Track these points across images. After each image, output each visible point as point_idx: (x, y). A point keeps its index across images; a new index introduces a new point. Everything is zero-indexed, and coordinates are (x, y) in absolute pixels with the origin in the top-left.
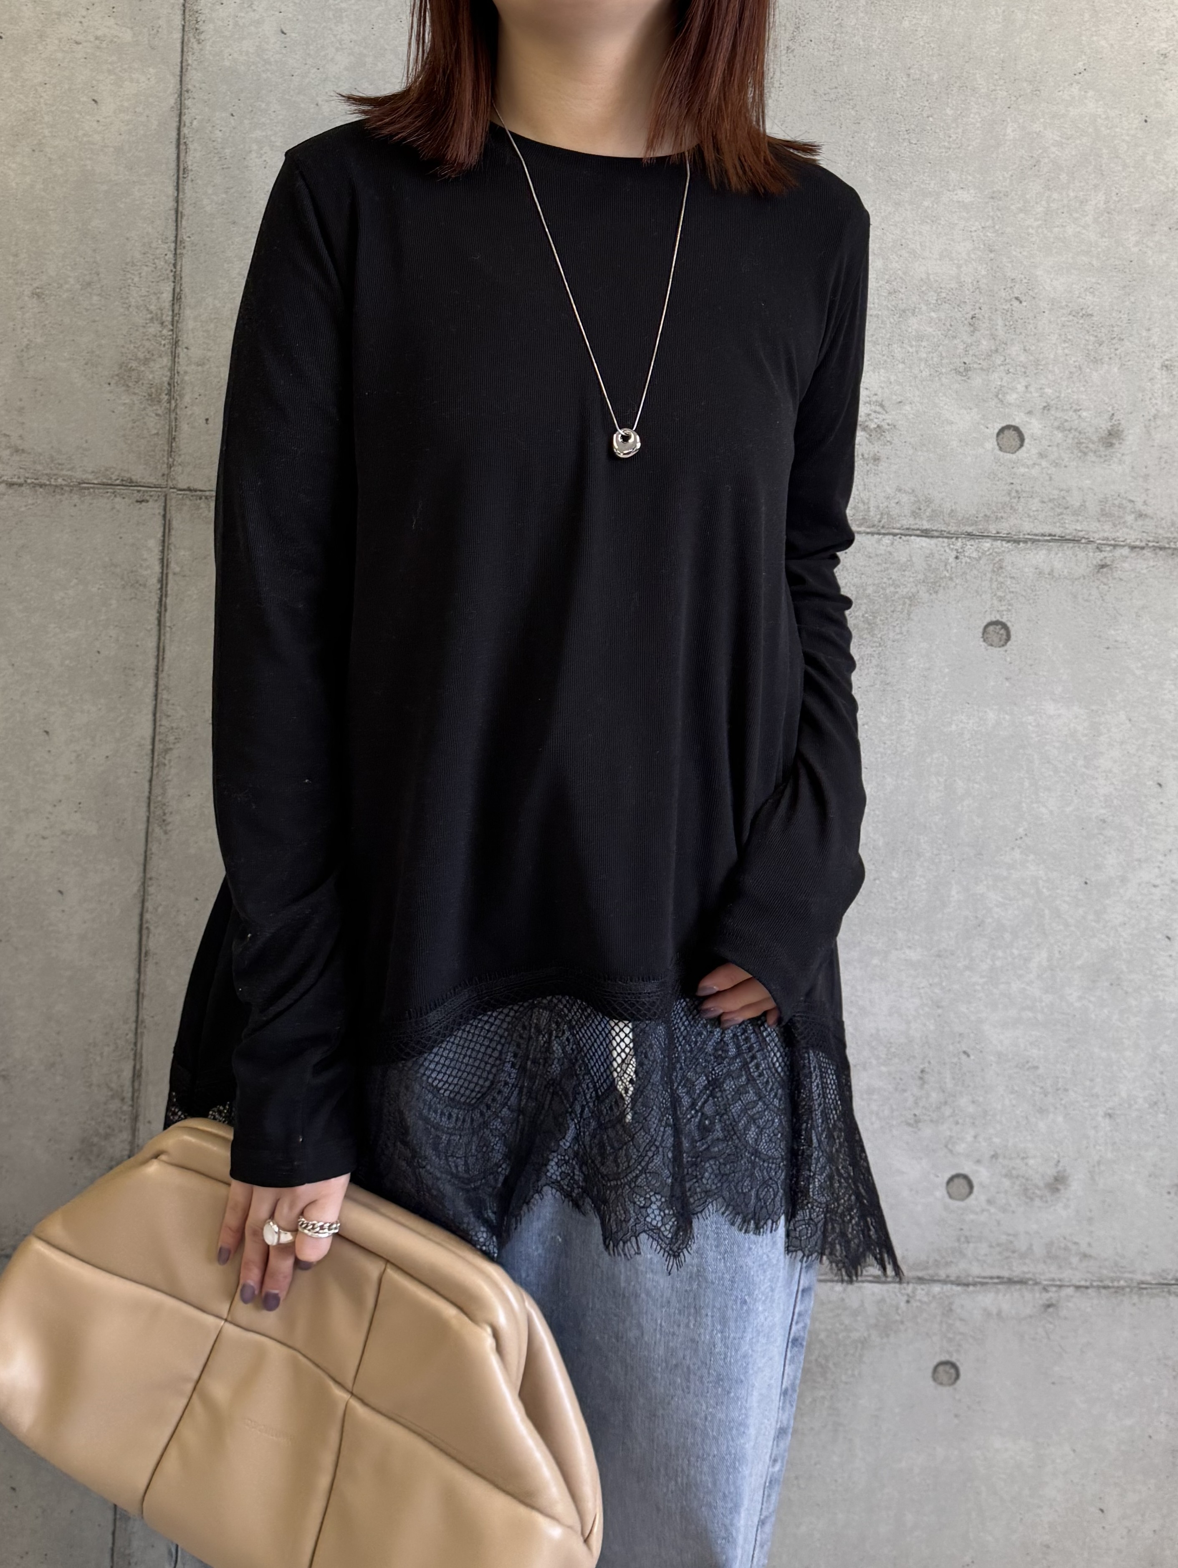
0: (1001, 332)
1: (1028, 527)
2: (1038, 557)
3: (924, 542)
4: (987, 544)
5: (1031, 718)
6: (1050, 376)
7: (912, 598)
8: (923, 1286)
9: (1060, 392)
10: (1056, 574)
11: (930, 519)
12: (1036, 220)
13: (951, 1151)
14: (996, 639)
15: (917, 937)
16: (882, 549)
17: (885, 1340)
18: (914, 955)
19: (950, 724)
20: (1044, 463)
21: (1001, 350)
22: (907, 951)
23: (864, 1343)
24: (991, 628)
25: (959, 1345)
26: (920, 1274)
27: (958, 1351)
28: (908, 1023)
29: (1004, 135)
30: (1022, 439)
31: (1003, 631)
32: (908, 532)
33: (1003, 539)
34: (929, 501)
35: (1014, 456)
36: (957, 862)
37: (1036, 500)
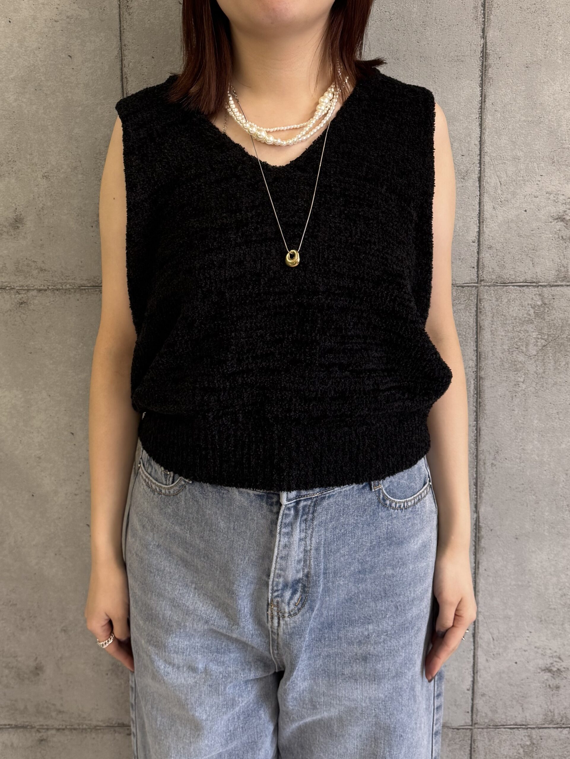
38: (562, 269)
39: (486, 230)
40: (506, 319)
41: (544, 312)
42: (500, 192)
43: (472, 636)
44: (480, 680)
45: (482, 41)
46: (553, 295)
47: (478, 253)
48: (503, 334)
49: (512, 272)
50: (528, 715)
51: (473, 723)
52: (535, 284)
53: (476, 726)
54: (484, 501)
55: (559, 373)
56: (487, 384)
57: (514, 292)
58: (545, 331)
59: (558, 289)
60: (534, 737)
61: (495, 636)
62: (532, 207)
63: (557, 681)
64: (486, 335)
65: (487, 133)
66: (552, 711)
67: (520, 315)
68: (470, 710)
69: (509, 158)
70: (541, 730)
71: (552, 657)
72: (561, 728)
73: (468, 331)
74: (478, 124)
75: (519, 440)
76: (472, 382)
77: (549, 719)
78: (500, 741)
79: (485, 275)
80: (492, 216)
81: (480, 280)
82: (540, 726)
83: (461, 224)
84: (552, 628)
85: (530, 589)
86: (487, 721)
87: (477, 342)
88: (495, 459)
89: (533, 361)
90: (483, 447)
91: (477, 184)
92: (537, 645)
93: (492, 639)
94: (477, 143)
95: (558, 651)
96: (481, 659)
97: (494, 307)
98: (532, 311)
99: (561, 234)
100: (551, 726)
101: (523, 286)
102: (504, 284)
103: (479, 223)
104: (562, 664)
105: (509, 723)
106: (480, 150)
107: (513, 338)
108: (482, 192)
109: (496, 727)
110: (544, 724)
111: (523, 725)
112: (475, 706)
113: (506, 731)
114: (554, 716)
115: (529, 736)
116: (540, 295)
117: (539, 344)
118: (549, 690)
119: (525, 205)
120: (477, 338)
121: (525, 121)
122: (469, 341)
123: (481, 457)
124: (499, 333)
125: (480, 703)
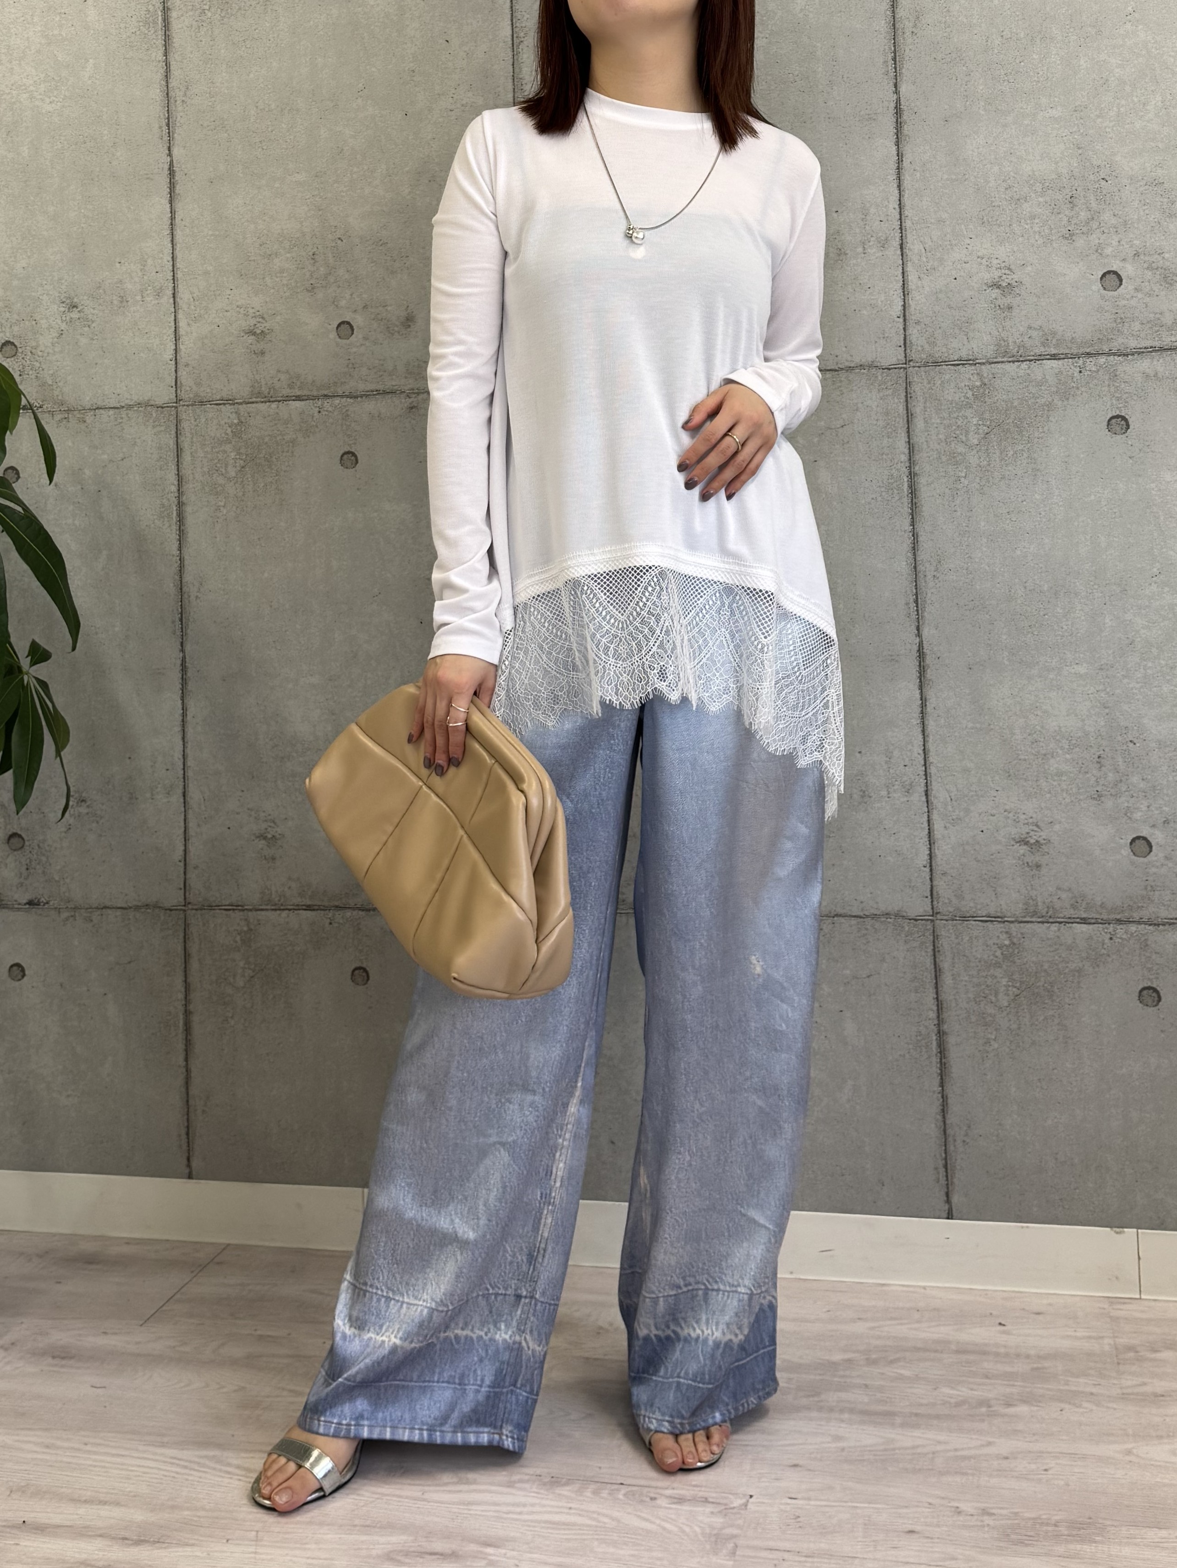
0: (1094, 205)
1: (1133, 344)
2: (1145, 364)
3: (1054, 363)
4: (1102, 360)
5: (1153, 485)
6: (1136, 231)
7: (1050, 406)
8: (1121, 926)
9: (1146, 242)
10: (1160, 375)
11: (1057, 346)
12: (1110, 121)
13: (1130, 818)
14: (1118, 429)
15: (1082, 656)
16: (1021, 373)
17: (1097, 969)
18: (1082, 669)
19: (1090, 495)
20: (1140, 295)
21: (1096, 218)
22: (1075, 666)
23: (1079, 971)
24: (1114, 421)
25: (1157, 974)
26: (1118, 917)
27: (1157, 978)
28: (1083, 720)
29: (1079, 66)
30: (1121, 280)
31: (1123, 422)
32: (1040, 358)
33: (1114, 354)
34: (1054, 334)
35: (1116, 293)
36: (1107, 598)
37: (1137, 323)
38: (1002, 342)
39: (911, 303)
40: (941, 405)
41: (984, 393)
42: (925, 259)
43: (924, 794)
44: (938, 853)
45: (895, 96)
46: (993, 374)
47: (905, 329)
48: (938, 421)
49: (944, 350)
50: (1002, 903)
51: (934, 913)
52: (970, 362)
53: (939, 917)
54: (927, 622)
55: (1007, 465)
56: (922, 481)
57: (948, 373)
58: (987, 415)
59: (999, 366)
60: (1014, 934)
61: (952, 794)
62: (962, 274)
63: (1037, 858)
64: (919, 424)
65: (906, 196)
66: (1034, 898)
67: (957, 399)
68: (929, 894)
69: (933, 221)
70: (1022, 925)
71: (1027, 824)
72: (1048, 922)
73: (898, 420)
74: (895, 185)
75: (964, 547)
76: (906, 480)
77: (1032, 909)
78: (971, 938)
79: (913, 355)
80: (918, 287)
81: (908, 361)
82: (1020, 919)
83: (883, 299)
84: (1024, 786)
85: (991, 733)
86: (951, 909)
87: (908, 432)
88: (936, 570)
89: (975, 452)
90: (922, 556)
91: (899, 252)
92: (1007, 807)
93: (949, 799)
94: (897, 207)
95: (1034, 816)
96: (938, 826)
97: (926, 390)
98: (970, 394)
99: (998, 303)
100: (1033, 919)
101: (958, 365)
102: (936, 364)
103: (904, 295)
104: (1042, 834)
105: (980, 913)
106: (901, 214)
107: (950, 426)
108: (905, 260)
109: (964, 918)
110: (1025, 917)
111: (998, 917)
112: (935, 888)
113: (978, 925)
114: (1037, 905)
115: (1007, 933)
116: (978, 374)
117: (981, 431)
118: (1027, 869)
119: (954, 272)
120: (908, 428)
121: (948, 179)
122: (899, 431)
123: (920, 568)
124: (933, 421)
125: (941, 884)
